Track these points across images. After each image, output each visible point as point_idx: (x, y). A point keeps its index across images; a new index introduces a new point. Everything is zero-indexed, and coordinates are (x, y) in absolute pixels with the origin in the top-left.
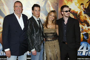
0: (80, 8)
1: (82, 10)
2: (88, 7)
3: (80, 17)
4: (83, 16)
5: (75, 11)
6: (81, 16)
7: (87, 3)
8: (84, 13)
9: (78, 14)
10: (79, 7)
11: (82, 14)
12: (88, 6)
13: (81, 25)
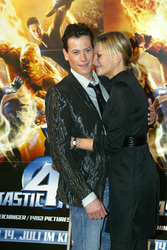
0: (25, 35)
1: (35, 41)
2: (53, 31)
3: (28, 67)
4: (41, 65)
5: (11, 47)
6: (31, 65)
7: (48, 16)
8: (43, 54)
9: (22, 58)
10: (23, 31)
11: (36, 58)
12: (52, 26)
13: (36, 98)
